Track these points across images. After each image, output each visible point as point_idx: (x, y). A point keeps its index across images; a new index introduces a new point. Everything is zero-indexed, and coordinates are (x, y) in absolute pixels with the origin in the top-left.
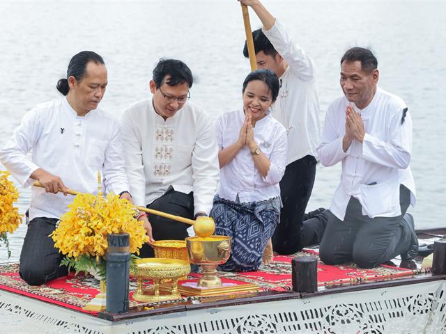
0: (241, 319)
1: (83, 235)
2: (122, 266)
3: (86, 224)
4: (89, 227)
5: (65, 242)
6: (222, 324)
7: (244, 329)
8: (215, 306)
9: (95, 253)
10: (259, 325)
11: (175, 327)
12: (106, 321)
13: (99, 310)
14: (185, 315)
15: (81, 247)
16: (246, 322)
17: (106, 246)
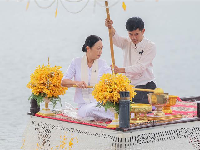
0: (178, 130)
1: (109, 92)
2: (127, 106)
3: (109, 87)
4: (111, 89)
5: (100, 95)
6: (170, 132)
7: (180, 134)
8: (166, 124)
9: (114, 100)
10: (186, 133)
11: (150, 134)
12: (120, 131)
13: (115, 127)
14: (154, 128)
15: (107, 98)
16: (180, 131)
17: (119, 97)
